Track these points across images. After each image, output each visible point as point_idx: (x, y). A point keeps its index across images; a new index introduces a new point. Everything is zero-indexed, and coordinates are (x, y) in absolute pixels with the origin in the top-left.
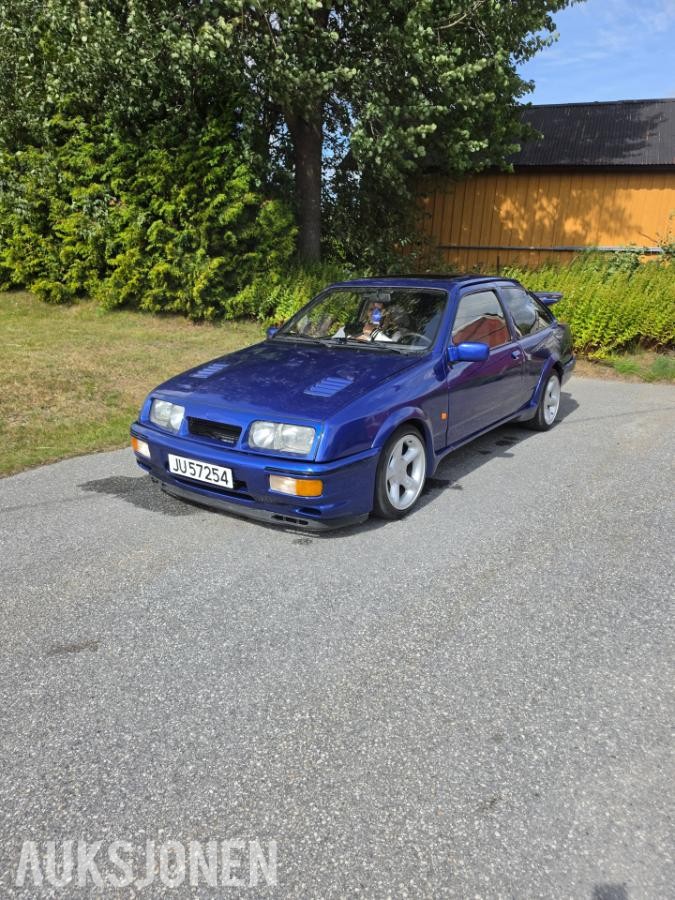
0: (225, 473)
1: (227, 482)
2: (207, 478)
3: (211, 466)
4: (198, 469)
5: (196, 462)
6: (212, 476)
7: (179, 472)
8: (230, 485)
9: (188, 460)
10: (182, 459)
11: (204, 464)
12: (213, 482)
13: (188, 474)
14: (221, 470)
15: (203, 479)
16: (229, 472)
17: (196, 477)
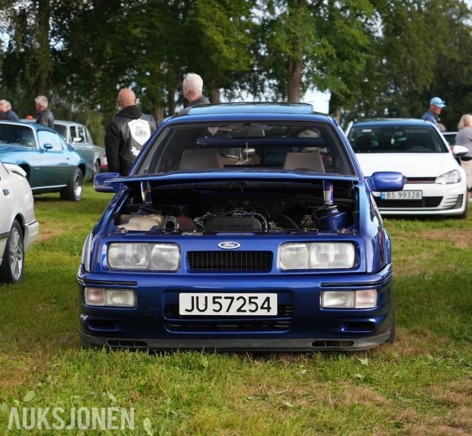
0: (268, 299)
1: (269, 308)
2: (239, 310)
3: (247, 296)
4: (225, 303)
5: (223, 295)
6: (247, 307)
7: (195, 312)
8: (274, 312)
9: (210, 296)
10: (202, 296)
11: (236, 295)
12: (248, 313)
13: (209, 312)
14: (261, 297)
15: (233, 312)
16: (274, 297)
17: (223, 313)
